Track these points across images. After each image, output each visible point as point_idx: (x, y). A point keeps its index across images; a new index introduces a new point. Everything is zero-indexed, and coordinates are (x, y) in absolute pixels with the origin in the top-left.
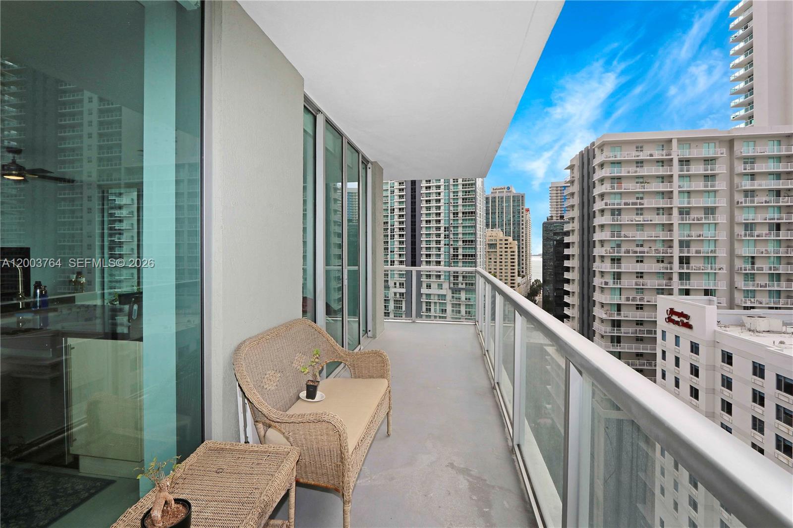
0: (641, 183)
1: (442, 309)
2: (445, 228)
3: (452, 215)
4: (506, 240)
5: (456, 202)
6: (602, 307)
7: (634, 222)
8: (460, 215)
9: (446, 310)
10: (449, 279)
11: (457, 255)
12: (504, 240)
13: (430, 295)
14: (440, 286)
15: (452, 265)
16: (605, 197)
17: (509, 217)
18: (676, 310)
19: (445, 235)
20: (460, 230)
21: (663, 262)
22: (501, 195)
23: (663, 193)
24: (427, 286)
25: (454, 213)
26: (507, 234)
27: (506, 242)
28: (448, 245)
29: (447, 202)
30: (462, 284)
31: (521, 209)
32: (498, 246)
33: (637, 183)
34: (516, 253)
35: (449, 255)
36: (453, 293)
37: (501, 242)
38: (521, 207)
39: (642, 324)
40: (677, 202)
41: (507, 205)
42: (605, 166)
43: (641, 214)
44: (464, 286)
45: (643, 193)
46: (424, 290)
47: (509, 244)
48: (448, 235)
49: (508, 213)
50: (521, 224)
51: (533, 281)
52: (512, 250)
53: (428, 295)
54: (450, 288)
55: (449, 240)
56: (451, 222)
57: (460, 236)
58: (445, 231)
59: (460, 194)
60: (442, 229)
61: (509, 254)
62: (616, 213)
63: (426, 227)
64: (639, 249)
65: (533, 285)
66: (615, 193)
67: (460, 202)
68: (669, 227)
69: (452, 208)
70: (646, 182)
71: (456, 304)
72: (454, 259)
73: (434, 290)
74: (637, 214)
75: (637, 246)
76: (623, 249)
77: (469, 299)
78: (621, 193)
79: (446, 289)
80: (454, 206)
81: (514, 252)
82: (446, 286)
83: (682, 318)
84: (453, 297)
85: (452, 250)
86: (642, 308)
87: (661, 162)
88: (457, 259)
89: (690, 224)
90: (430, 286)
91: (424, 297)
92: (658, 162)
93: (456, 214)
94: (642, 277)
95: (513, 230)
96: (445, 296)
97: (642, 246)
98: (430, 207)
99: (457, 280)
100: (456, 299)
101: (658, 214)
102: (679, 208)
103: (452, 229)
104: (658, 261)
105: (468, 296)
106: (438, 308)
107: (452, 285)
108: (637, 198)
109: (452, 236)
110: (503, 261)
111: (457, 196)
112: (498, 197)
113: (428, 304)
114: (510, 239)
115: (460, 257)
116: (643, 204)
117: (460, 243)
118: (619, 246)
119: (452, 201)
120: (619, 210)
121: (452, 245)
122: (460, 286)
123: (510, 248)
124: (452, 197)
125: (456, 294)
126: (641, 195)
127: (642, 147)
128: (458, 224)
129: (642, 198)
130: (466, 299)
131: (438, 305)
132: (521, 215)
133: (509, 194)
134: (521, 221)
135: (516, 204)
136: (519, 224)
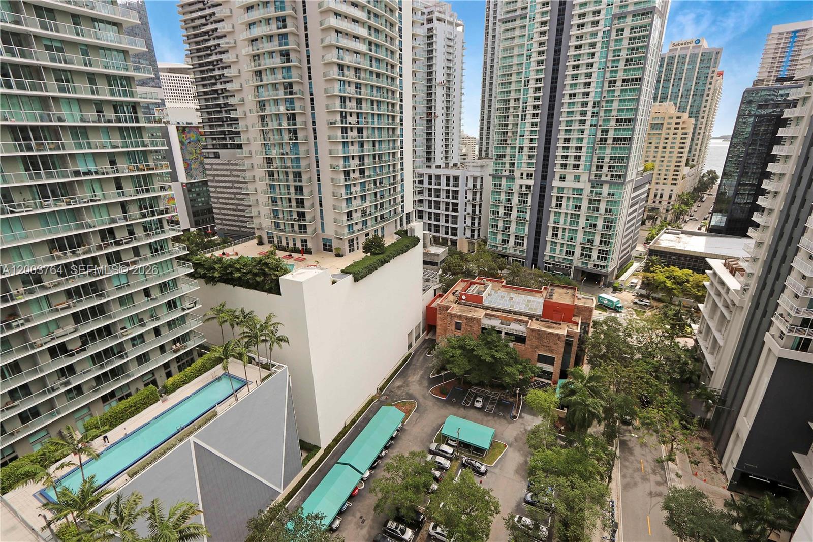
1: (576, 206)
2: (594, 103)
3: (606, 85)
4: (678, 118)
5: (615, 64)
8: (619, 84)
9: (580, 206)
10: (590, 170)
11: (606, 140)
12: (675, 118)
13: (563, 188)
14: (577, 178)
15: (597, 151)
17: (689, 84)
19: (593, 113)
20: (615, 105)
22: (684, 52)
24: (561, 178)
25: (610, 82)
26: (682, 109)
27: (678, 121)
28: (595, 125)
29: (602, 66)
30: (606, 176)
31: (710, 72)
32: (665, 126)
34: (690, 136)
35: (595, 138)
36: (592, 187)
37: (670, 121)
38: (712, 69)
41: (690, 67)
44: (608, 178)
46: (556, 183)
47: (681, 123)
48: (597, 113)
49: (689, 79)
50: (705, 95)
51: (705, 171)
52: (684, 131)
53: (561, 189)
54: (589, 181)
55: (598, 120)
56: (605, 94)
57: (614, 113)
58: (594, 107)
59: (624, 54)
60: (591, 104)
61: (679, 136)
63: (569, 103)
65: (703, 177)
67: (622, 65)
69: (608, 75)
71: (595, 200)
72: (601, 144)
73: (569, 183)
77: (613, 195)
79: (585, 182)
80: (612, 72)
81: (686, 134)
82: (585, 178)
84: (592, 192)
85: (599, 133)
88: (605, 144)
90: (564, 178)
91: (555, 190)
93: (612, 83)
95: (691, 103)
96: (582, 190)
98: (578, 74)
99: (601, 171)
100: (596, 193)
103: (604, 104)
105: (612, 191)
106: (571, 203)
107: (593, 178)
109: (602, 114)
110: (668, 146)
111: (619, 56)
112: (679, 56)
113: (560, 198)
114: (685, 116)
115: (610, 141)
117: (613, 123)
119: (609, 64)
121: (600, 126)
122: (603, 178)
123: (683, 128)
124: (610, 58)
125: (596, 188)
128: (613, 96)
130: (609, 194)
131: (571, 200)
132: (709, 80)
133: (696, 51)
134: (706, 90)
135: (704, 65)
136: (702, 95)
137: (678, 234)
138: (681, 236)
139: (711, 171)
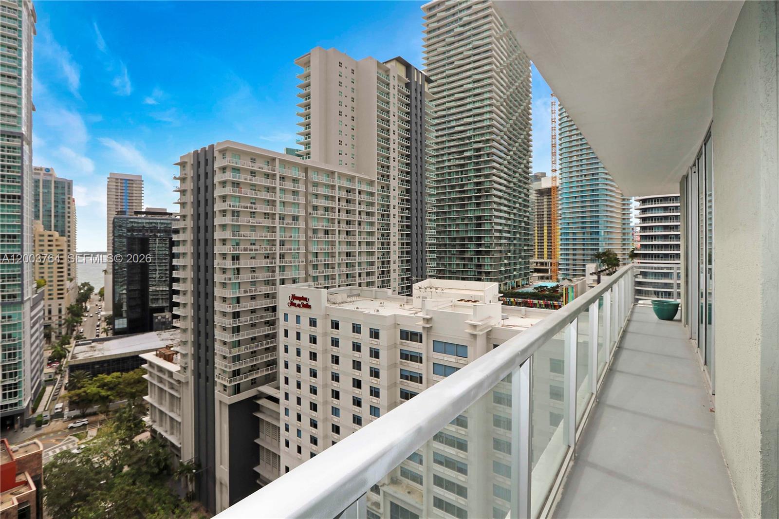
0: (255, 190)
4: (49, 235)
6: (224, 301)
7: (250, 224)
12: (46, 236)
16: (227, 199)
17: (48, 206)
18: (297, 295)
21: (268, 257)
23: (268, 201)
27: (50, 238)
31: (66, 198)
33: (251, 189)
34: (65, 252)
37: (41, 238)
38: (67, 196)
39: (255, 312)
40: (279, 210)
41: (46, 190)
42: (227, 170)
43: (254, 217)
45: (255, 199)
47: (54, 241)
50: (66, 217)
52: (59, 248)
61: (55, 252)
62: (236, 214)
64: (253, 247)
65: (80, 289)
66: (235, 197)
68: (272, 229)
70: (258, 191)
74: (251, 217)
75: (251, 244)
76: (242, 247)
78: (239, 197)
81: (62, 250)
83: (302, 301)
86: (254, 298)
87: (267, 176)
89: (285, 227)
92: (265, 175)
94: (254, 271)
95: (55, 223)
97: (254, 244)
101: (265, 218)
102: (280, 214)
104: (265, 258)
108: (251, 203)
114: (56, 234)
116: (255, 209)
118: (238, 244)
120: (238, 212)
123: (57, 246)
126: (254, 201)
127: (254, 160)
129: (254, 204)
132: (67, 205)
133: (48, 178)
134: (66, 213)
135: (60, 191)
136: (63, 217)
137: (90, 343)
138: (93, 344)
139: (85, 283)
